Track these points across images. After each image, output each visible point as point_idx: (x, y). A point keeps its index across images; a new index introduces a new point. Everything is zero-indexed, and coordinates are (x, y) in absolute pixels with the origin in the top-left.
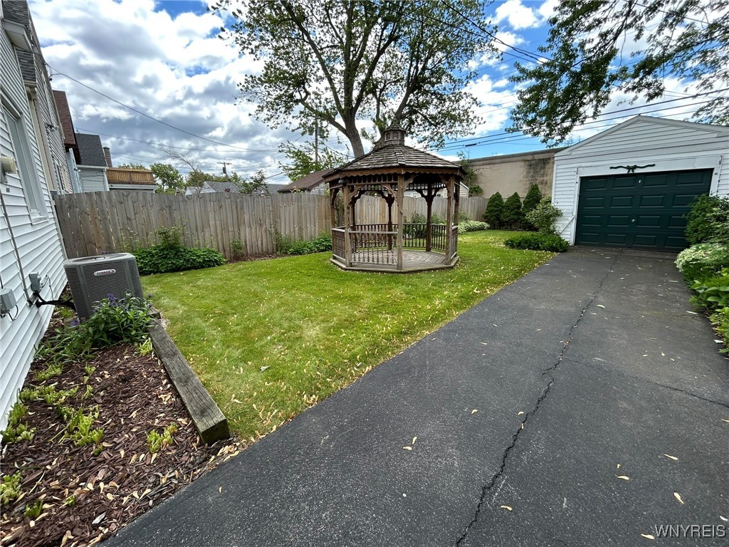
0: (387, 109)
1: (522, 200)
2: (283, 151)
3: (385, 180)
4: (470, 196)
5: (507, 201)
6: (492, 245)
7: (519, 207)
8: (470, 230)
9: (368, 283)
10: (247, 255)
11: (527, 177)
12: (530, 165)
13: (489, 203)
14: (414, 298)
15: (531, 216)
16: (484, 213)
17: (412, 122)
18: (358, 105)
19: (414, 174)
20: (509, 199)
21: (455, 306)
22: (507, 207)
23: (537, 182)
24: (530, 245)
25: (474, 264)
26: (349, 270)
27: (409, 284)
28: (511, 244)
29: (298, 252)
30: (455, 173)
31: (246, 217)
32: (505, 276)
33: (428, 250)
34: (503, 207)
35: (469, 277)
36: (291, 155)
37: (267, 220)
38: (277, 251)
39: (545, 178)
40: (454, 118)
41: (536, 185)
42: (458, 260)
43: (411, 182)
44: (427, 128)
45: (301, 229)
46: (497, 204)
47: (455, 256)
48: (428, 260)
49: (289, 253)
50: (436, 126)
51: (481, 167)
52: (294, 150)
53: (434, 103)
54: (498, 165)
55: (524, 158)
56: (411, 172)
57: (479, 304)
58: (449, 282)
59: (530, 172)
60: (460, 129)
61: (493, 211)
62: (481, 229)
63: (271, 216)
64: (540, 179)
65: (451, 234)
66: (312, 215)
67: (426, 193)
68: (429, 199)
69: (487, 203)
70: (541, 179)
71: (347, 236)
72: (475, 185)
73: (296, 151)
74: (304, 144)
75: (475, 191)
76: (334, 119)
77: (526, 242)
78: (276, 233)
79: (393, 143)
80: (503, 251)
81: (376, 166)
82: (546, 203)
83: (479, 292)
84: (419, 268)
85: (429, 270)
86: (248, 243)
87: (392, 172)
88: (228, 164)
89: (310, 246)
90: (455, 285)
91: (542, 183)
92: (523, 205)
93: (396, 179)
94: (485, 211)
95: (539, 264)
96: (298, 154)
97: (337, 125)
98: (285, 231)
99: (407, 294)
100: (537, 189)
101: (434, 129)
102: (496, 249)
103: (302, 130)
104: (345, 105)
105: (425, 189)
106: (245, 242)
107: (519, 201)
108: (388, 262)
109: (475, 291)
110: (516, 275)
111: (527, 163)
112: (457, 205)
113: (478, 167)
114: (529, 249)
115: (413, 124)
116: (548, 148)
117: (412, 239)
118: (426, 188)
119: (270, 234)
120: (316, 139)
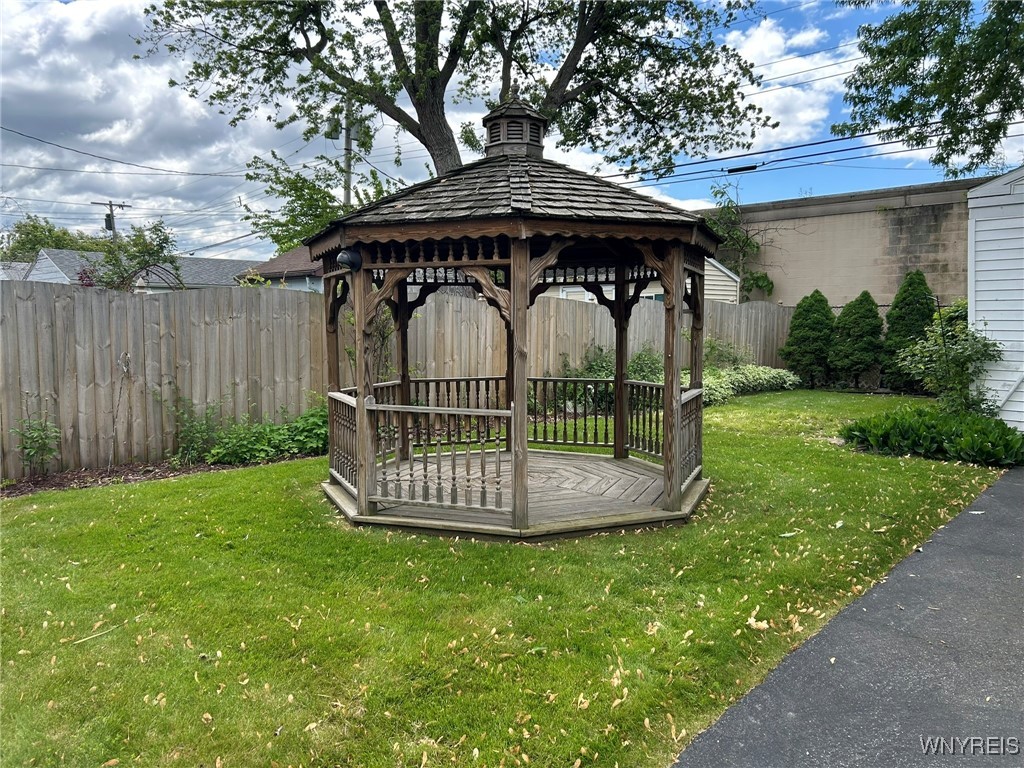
0: (531, 80)
1: (882, 313)
2: (257, 176)
3: (473, 256)
4: (744, 299)
5: (844, 314)
6: (807, 439)
7: (876, 330)
8: (745, 390)
9: (407, 580)
10: (79, 465)
11: (891, 251)
12: (900, 222)
13: (795, 318)
14: (540, 654)
15: (912, 358)
16: (782, 344)
17: (591, 112)
18: (451, 65)
19: (558, 238)
20: (850, 309)
21: (680, 691)
22: (844, 330)
23: (920, 266)
24: (916, 444)
25: (751, 508)
26: (365, 524)
27: (538, 589)
28: (860, 438)
29: (237, 458)
30: (684, 239)
31: (83, 353)
32: (849, 557)
33: (621, 454)
34: (832, 330)
35: (736, 562)
36: (280, 188)
37: (149, 362)
38: (175, 453)
39: (941, 256)
40: (697, 105)
41: (919, 273)
42: (707, 492)
43: (553, 261)
44: (631, 129)
45: (254, 389)
46: (818, 323)
47: (698, 478)
48: (613, 492)
49: (210, 460)
50: (653, 123)
51: (771, 225)
52: (286, 175)
53: (646, 66)
55: (883, 203)
56: (548, 234)
57: (764, 686)
58: (669, 578)
59: (899, 240)
60: (714, 130)
61: (805, 339)
62: (777, 387)
63: (164, 350)
64: (927, 257)
65: (677, 419)
66: (291, 351)
67: (610, 293)
68: (621, 311)
69: (788, 319)
70: (932, 256)
71: (362, 421)
72: (759, 271)
73: (292, 177)
74: (313, 163)
75: (757, 287)
76: (392, 100)
77: (904, 435)
78: (178, 400)
79: (508, 151)
80: (841, 462)
81: (446, 214)
82: (951, 320)
83: (764, 625)
84: (583, 523)
85: (613, 528)
86: (83, 431)
87: (493, 231)
88: (121, 206)
89: (276, 438)
90: (687, 594)
91: (933, 267)
92: (886, 326)
93: (505, 254)
94: (786, 339)
95: (952, 510)
96: (297, 186)
97: (399, 116)
98: (201, 397)
99: (523, 630)
100: (922, 282)
101: (648, 131)
102: (818, 454)
103: (304, 124)
104: (418, 65)
105: (607, 282)
106: (75, 427)
107: (876, 316)
108: (483, 502)
109: (751, 621)
110: (887, 554)
111: (891, 216)
112: (697, 329)
113: (762, 226)
114: (915, 454)
115: (595, 118)
116: (951, 178)
117: (585, 415)
118: (612, 277)
119: (159, 403)
120: (348, 150)
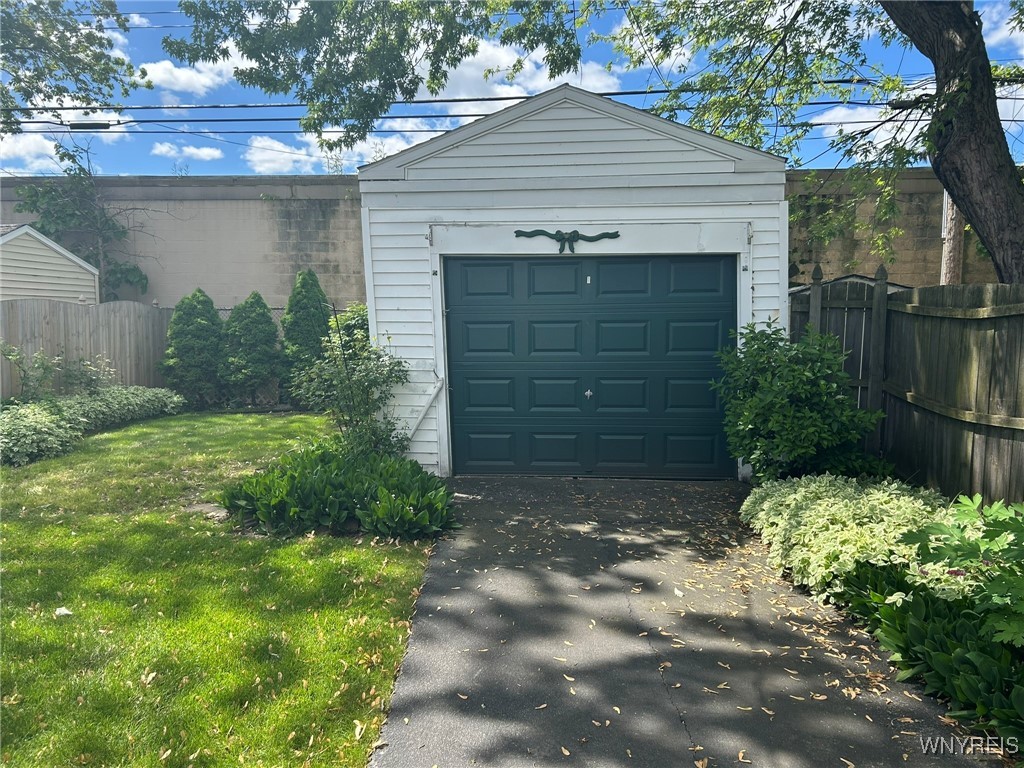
1: (276, 318)
4: (110, 297)
5: (233, 319)
7: (272, 337)
11: (281, 247)
12: (288, 215)
13: (175, 323)
20: (239, 313)
22: (235, 338)
23: (313, 265)
34: (220, 338)
41: (311, 274)
46: (202, 328)
54: (195, 204)
59: (289, 235)
64: (318, 257)
69: (168, 325)
70: (323, 255)
72: (127, 262)
75: (124, 282)
91: (325, 268)
92: (281, 333)
100: (315, 283)
107: (269, 321)
111: (279, 207)
113: (127, 205)
